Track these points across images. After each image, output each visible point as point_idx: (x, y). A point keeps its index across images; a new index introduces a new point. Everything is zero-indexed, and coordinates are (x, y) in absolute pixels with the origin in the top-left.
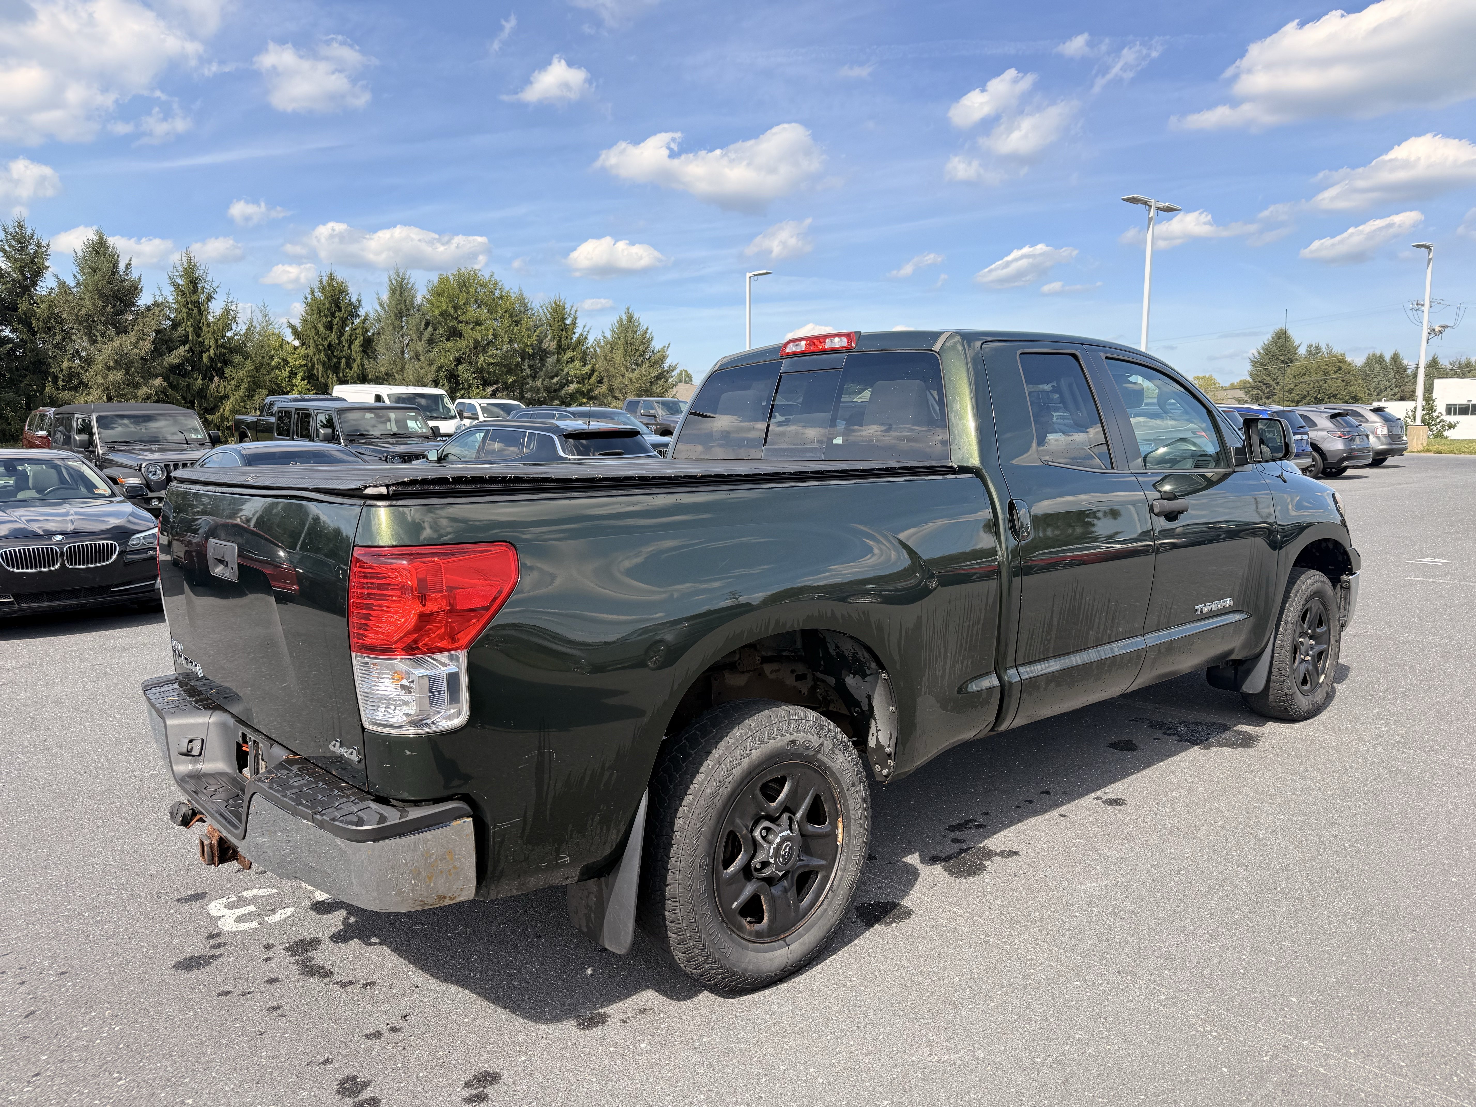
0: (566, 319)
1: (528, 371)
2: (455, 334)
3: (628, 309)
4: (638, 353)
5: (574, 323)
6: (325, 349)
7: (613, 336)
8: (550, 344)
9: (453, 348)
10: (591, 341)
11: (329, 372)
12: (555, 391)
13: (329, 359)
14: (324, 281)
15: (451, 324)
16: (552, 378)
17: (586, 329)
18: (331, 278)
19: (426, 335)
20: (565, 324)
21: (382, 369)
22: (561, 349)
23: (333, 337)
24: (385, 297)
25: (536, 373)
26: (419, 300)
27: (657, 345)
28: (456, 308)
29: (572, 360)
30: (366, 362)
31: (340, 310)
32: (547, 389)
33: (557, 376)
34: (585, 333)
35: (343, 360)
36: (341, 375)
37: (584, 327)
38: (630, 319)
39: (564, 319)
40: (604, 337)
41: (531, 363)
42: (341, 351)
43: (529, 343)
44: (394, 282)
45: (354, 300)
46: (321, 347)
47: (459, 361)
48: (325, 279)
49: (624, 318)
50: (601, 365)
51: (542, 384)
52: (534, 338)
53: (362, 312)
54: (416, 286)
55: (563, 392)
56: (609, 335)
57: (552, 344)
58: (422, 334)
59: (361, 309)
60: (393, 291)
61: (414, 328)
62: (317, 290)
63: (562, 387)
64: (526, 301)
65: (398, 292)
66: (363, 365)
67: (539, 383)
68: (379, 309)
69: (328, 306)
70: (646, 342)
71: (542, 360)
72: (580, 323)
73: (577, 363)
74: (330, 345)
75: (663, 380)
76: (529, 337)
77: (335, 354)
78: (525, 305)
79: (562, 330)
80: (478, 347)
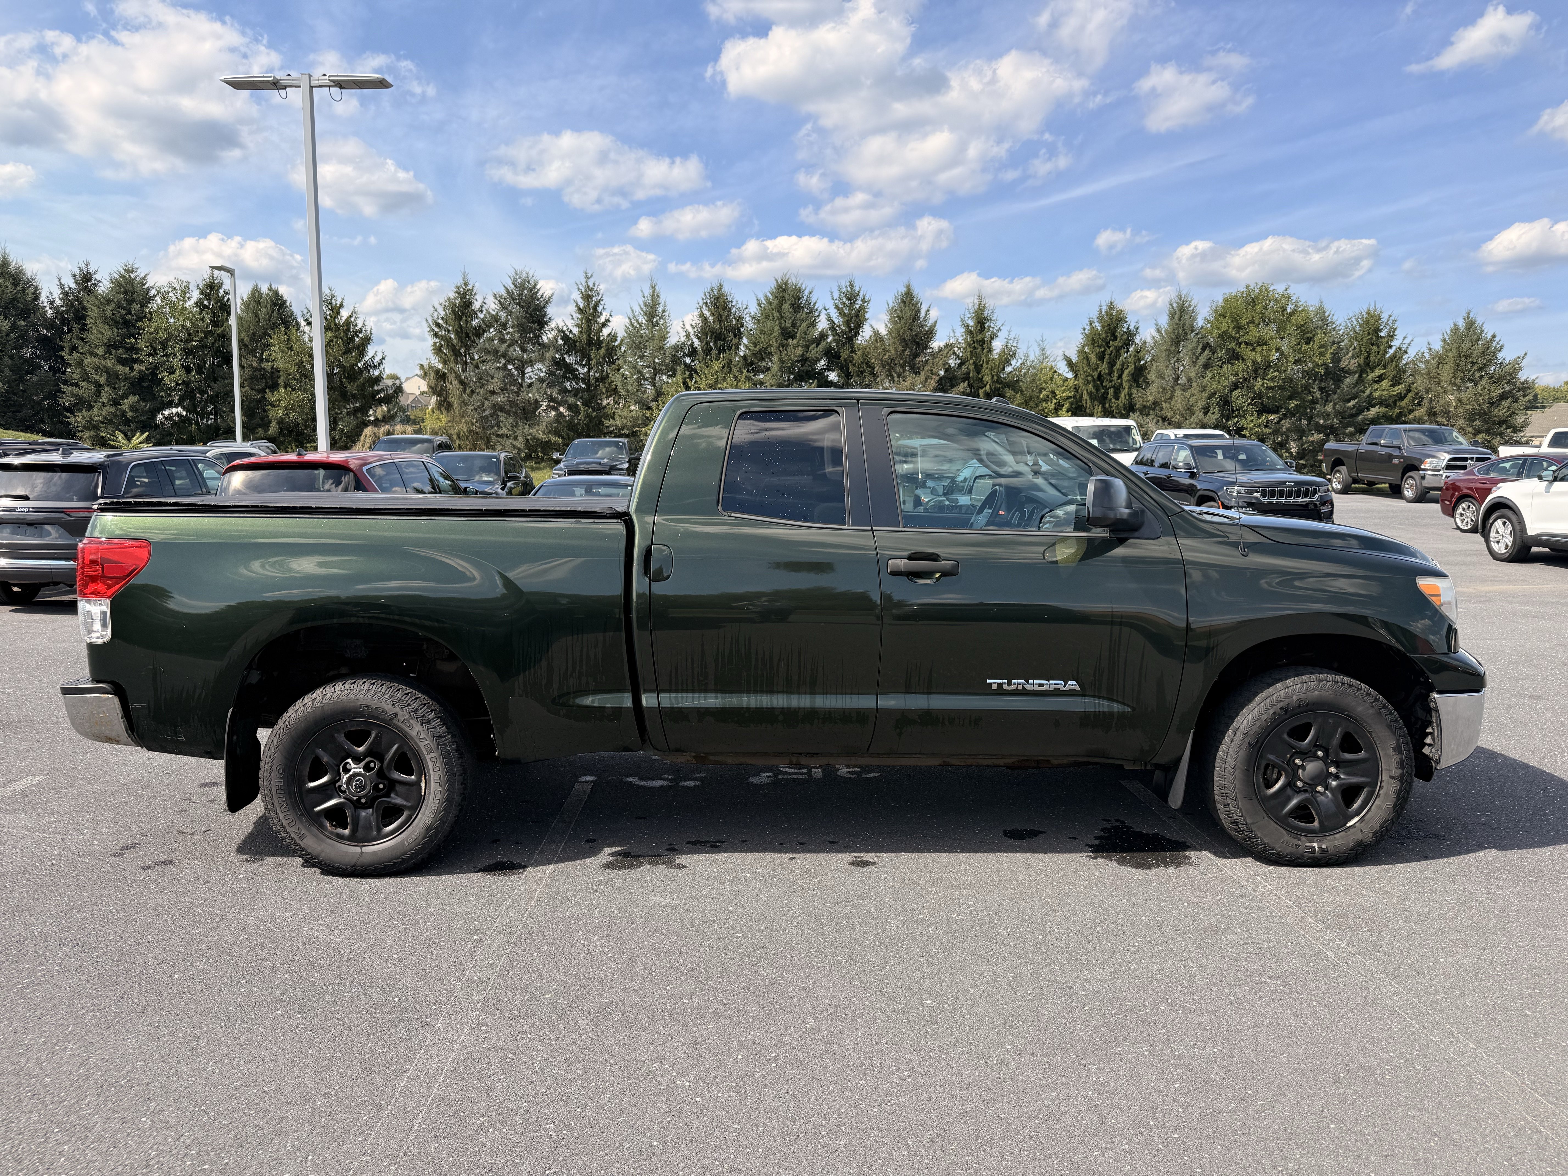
0: (1380, 331)
1: (1318, 394)
2: (1234, 357)
3: (1469, 314)
4: (1475, 367)
5: (1391, 336)
6: (1094, 380)
7: (1444, 347)
8: (1349, 362)
9: (1229, 373)
10: (1412, 354)
11: (1096, 403)
12: (1353, 416)
13: (1098, 390)
14: (1104, 311)
15: (1230, 346)
16: (1349, 401)
17: (1407, 341)
18: (1111, 307)
19: (1202, 360)
20: (1378, 337)
21: (1150, 398)
22: (1367, 366)
23: (1104, 368)
24: (1164, 321)
25: (1328, 396)
26: (1200, 322)
27: (1507, 355)
28: (1239, 328)
29: (1381, 378)
30: (1134, 391)
31: (1115, 338)
32: (1340, 414)
33: (1354, 398)
34: (1405, 346)
35: (1111, 391)
36: (1107, 405)
37: (1404, 339)
38: (1471, 325)
39: (1378, 330)
40: (1430, 349)
41: (1323, 385)
42: (1111, 381)
43: (1320, 362)
44: (1175, 305)
45: (1131, 327)
46: (1089, 378)
47: (1235, 386)
48: (1104, 309)
49: (1461, 324)
50: (1420, 384)
51: (1334, 408)
52: (1328, 356)
53: (1137, 340)
54: (1197, 309)
55: (1360, 417)
56: (1438, 346)
57: (1353, 361)
58: (1197, 358)
59: (1137, 337)
60: (1172, 316)
61: (1190, 353)
62: (1096, 320)
63: (1360, 411)
64: (1326, 314)
65: (1177, 317)
66: (1130, 395)
67: (1329, 408)
68: (1156, 335)
69: (1104, 336)
70: (1489, 352)
71: (1338, 380)
72: (1399, 335)
73: (1385, 384)
74: (1100, 376)
75: (1509, 400)
76: (1322, 354)
77: (1104, 384)
78: (1324, 319)
79: (1373, 345)
80: (1260, 370)
